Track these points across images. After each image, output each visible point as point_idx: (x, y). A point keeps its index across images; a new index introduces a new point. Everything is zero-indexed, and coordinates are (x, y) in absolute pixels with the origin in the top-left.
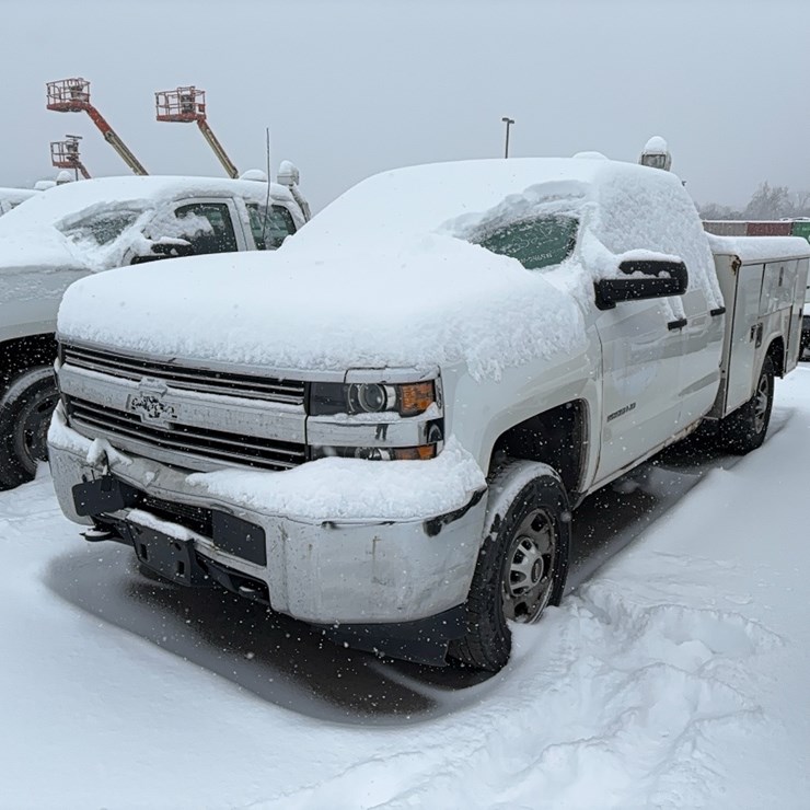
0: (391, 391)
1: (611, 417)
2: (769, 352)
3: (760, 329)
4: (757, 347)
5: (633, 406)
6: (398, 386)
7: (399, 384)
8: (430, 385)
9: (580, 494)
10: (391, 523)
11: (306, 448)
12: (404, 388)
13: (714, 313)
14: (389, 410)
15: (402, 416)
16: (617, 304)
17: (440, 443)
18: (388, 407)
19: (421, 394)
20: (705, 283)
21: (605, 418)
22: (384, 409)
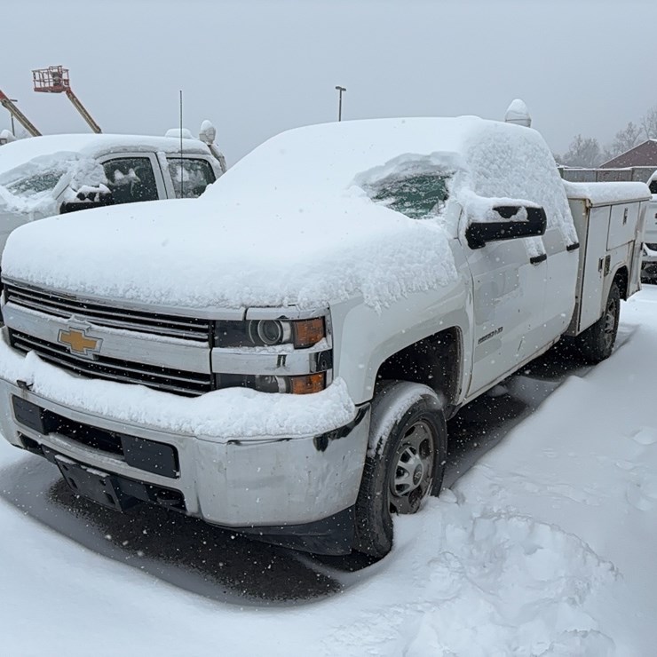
0: (286, 326)
1: (482, 340)
2: (616, 279)
3: (608, 260)
4: (605, 274)
5: (500, 329)
6: (292, 322)
7: (293, 321)
8: (321, 322)
9: (455, 406)
10: (288, 439)
11: (212, 378)
12: (298, 323)
13: (570, 248)
14: (285, 343)
15: (296, 348)
16: (487, 243)
17: (329, 372)
18: (284, 339)
19: (312, 329)
20: (561, 223)
21: (476, 341)
22: (280, 342)
